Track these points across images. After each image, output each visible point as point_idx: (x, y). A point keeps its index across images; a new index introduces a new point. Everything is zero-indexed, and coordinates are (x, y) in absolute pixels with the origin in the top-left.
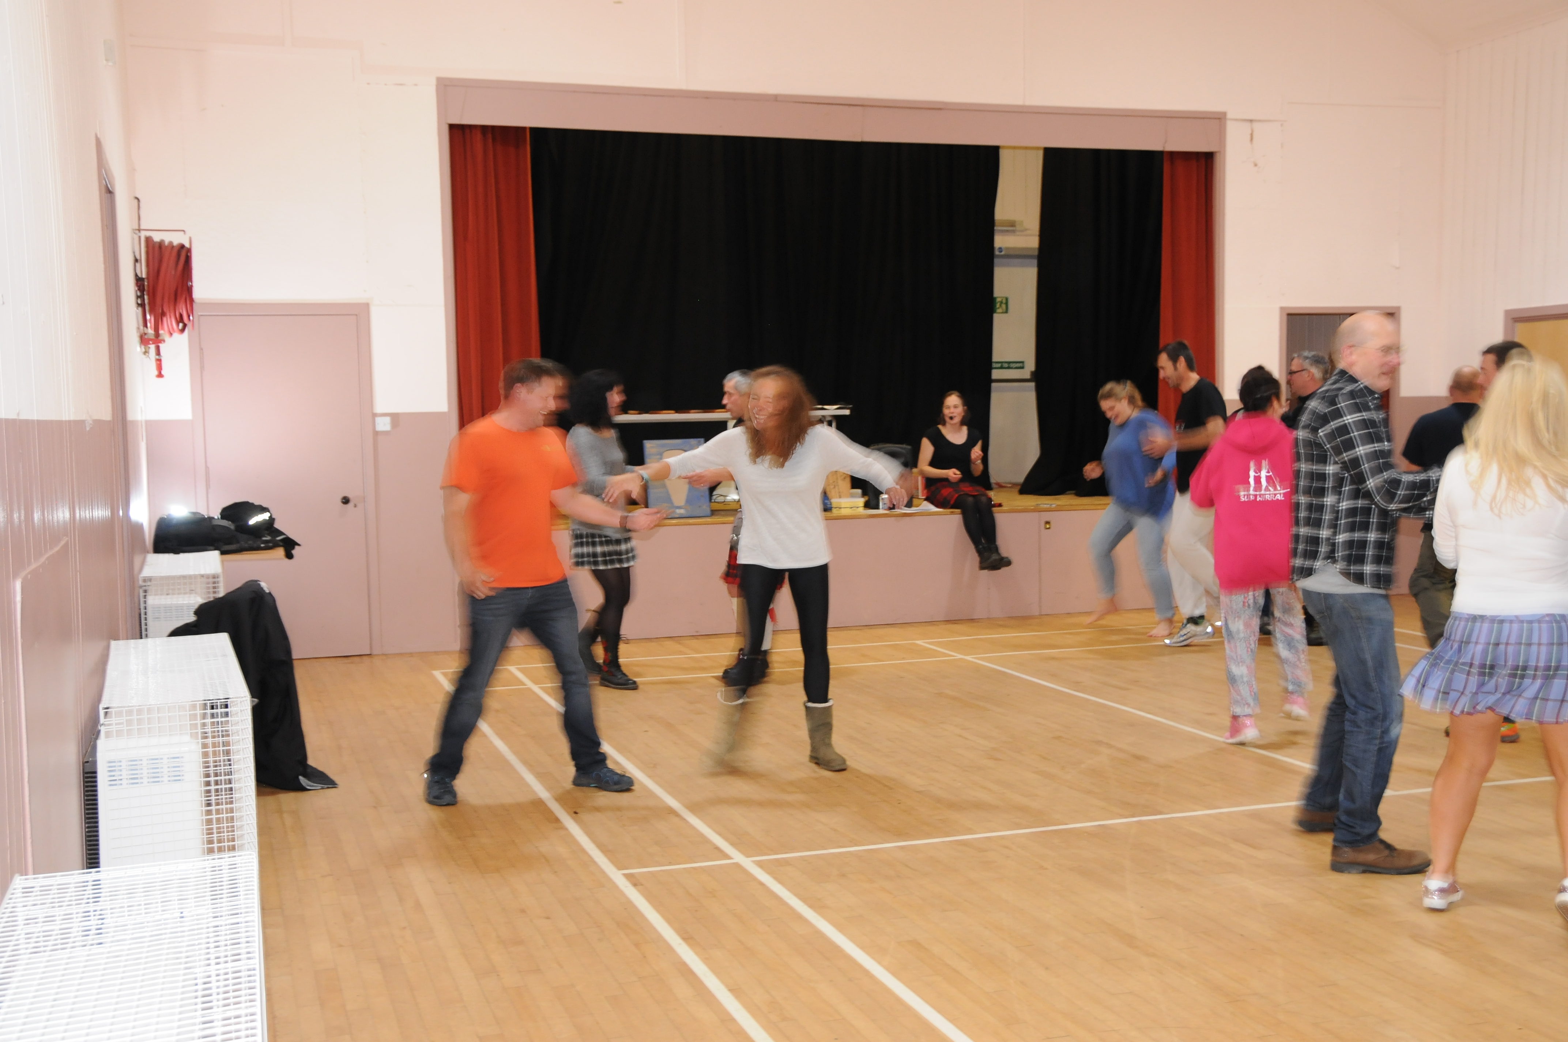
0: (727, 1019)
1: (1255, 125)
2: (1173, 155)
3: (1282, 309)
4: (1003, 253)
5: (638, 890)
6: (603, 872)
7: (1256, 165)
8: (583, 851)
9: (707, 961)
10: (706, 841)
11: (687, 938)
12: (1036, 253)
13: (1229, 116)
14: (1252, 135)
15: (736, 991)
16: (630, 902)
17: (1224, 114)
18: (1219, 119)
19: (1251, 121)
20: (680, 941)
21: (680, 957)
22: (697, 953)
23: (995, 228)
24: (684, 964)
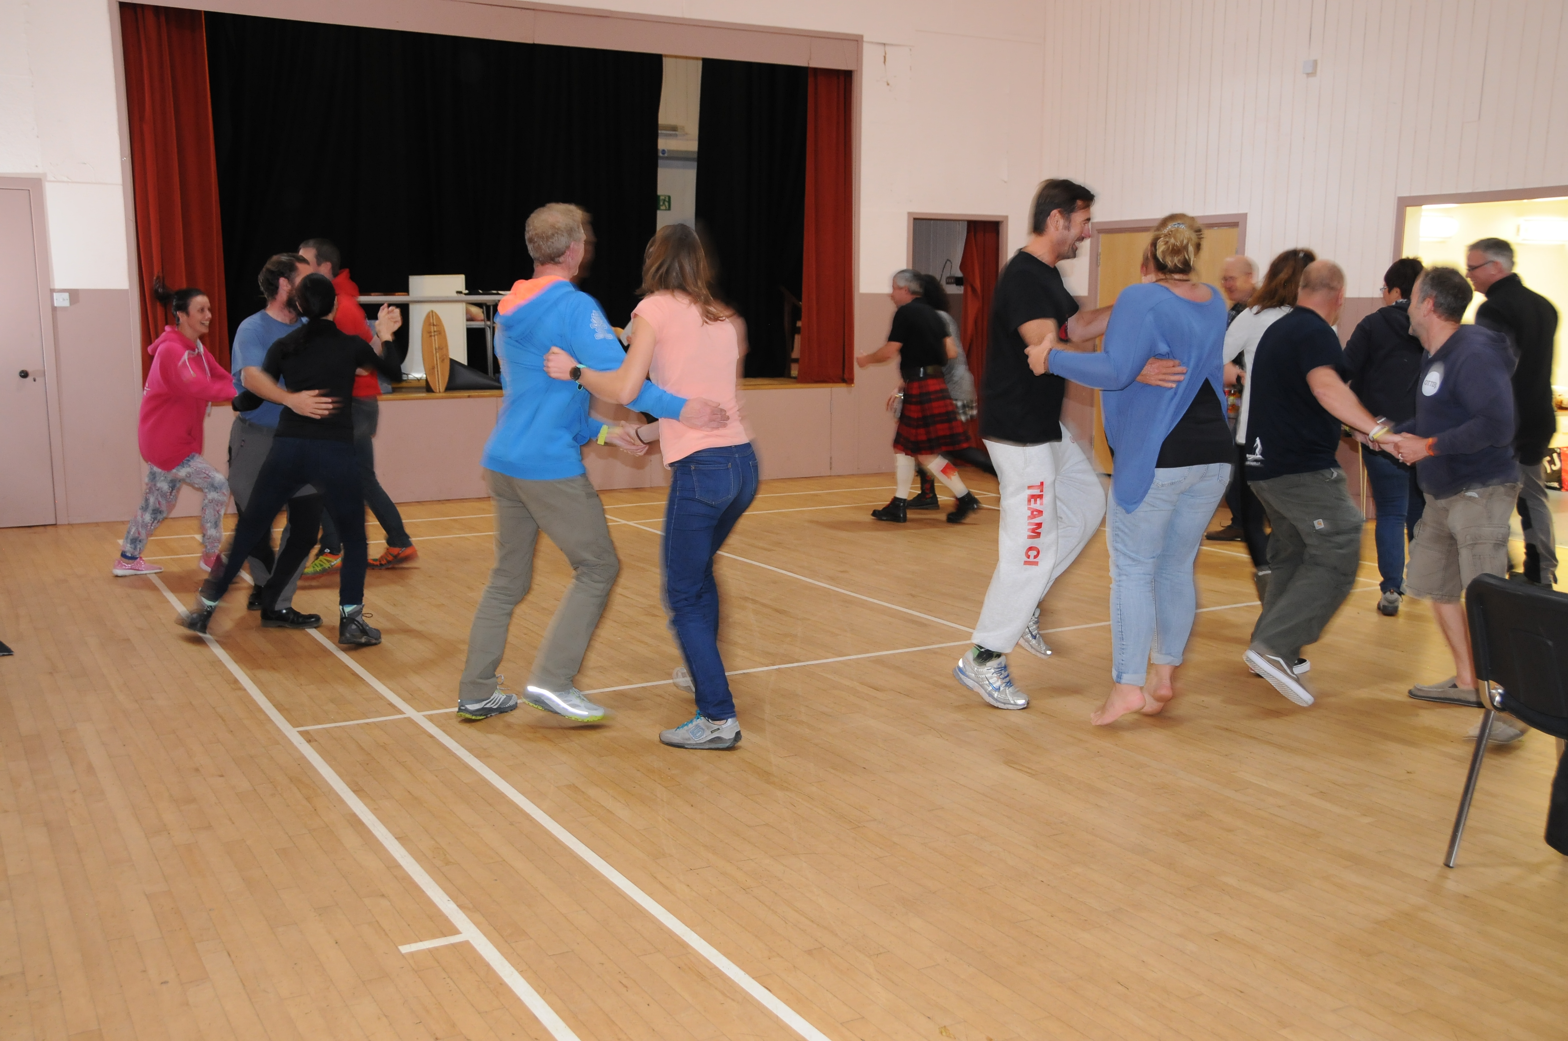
0: (393, 866)
1: (888, 49)
2: (815, 70)
3: (909, 214)
4: (666, 155)
5: (312, 746)
6: (278, 730)
7: (888, 84)
8: (261, 710)
9: (375, 811)
10: (381, 697)
11: (358, 791)
12: (696, 156)
13: (865, 39)
14: (885, 57)
15: (402, 839)
16: (303, 758)
17: (862, 37)
18: (856, 41)
19: (884, 44)
20: (352, 794)
21: (351, 809)
22: (366, 805)
23: (659, 132)
24: (354, 815)
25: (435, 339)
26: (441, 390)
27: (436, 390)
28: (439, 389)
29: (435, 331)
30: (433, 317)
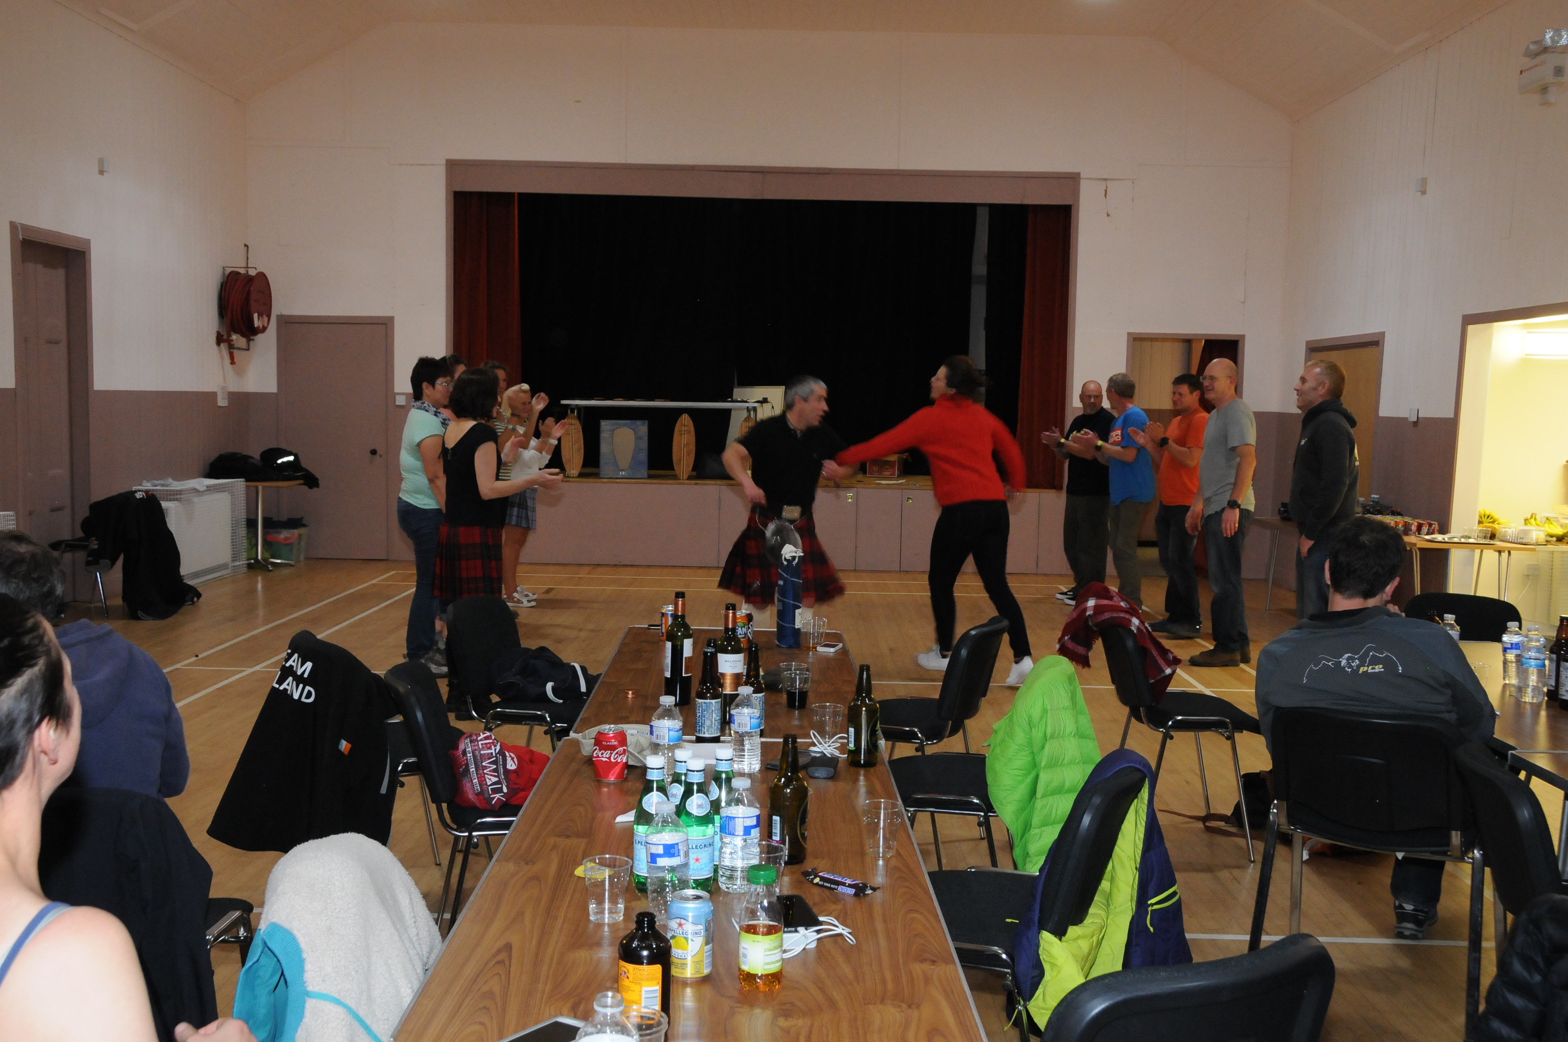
1: (1109, 183)
2: (1036, 207)
3: (1128, 333)
7: (1108, 215)
13: (1082, 176)
14: (1106, 191)
17: (1079, 174)
18: (1073, 179)
19: (1106, 180)
25: (684, 437)
26: (684, 479)
27: (681, 477)
30: (685, 419)
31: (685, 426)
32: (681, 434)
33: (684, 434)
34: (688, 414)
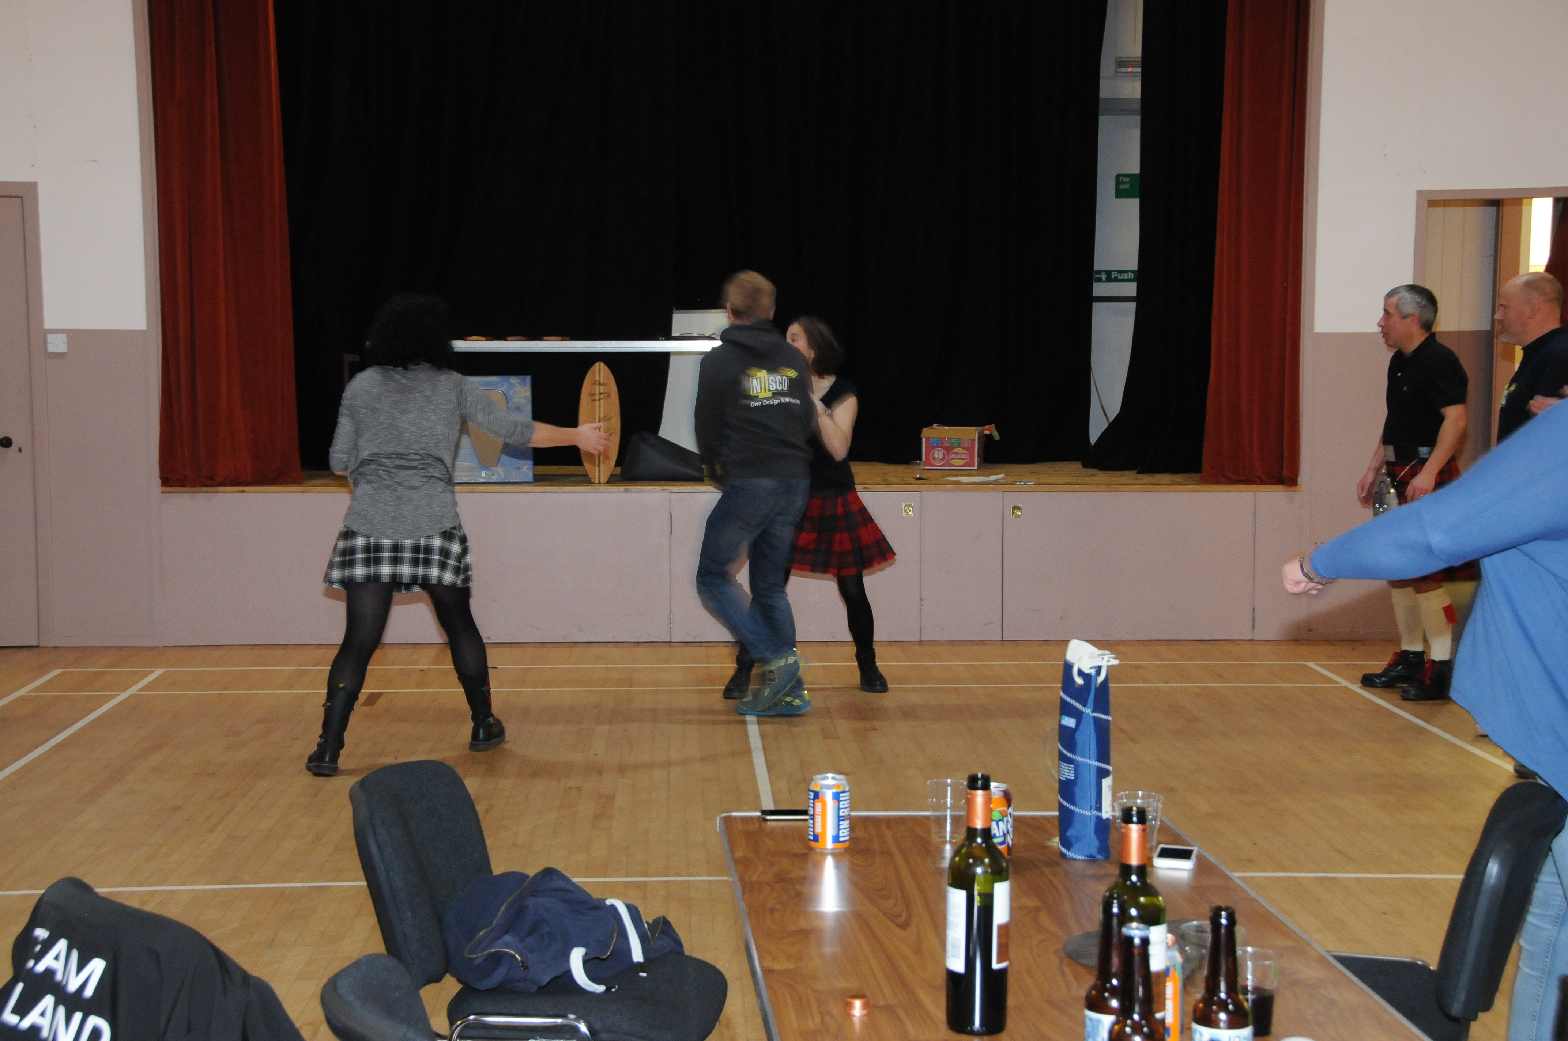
3: (1421, 194)
25: (599, 406)
26: (602, 481)
27: (595, 479)
28: (599, 478)
29: (600, 394)
30: (600, 372)
31: (600, 384)
32: (594, 400)
33: (599, 400)
34: (606, 363)
